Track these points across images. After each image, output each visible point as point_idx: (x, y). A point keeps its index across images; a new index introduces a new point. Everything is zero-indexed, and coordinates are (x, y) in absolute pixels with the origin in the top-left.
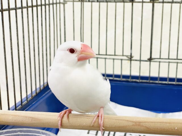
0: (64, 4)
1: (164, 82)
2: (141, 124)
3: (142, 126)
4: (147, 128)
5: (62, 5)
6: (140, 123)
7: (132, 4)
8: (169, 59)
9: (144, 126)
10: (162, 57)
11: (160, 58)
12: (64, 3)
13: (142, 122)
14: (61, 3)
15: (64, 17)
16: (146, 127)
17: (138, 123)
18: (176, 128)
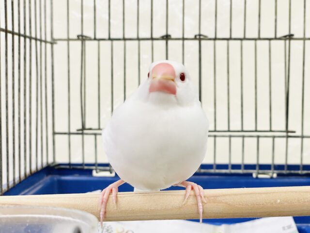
0: (52, 44)
1: (224, 171)
2: (219, 199)
3: (220, 203)
4: (229, 205)
5: (49, 46)
6: (215, 198)
7: (167, 43)
8: (229, 131)
9: (223, 203)
10: (218, 129)
11: (215, 131)
12: (53, 42)
13: (219, 196)
14: (48, 42)
15: (53, 66)
16: (226, 203)
17: (213, 198)
18: (279, 201)
